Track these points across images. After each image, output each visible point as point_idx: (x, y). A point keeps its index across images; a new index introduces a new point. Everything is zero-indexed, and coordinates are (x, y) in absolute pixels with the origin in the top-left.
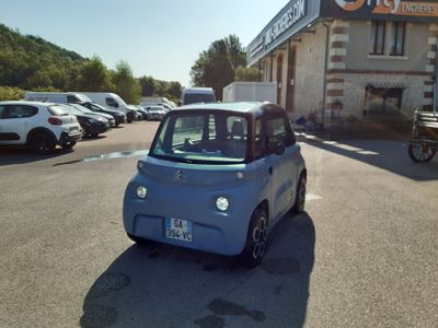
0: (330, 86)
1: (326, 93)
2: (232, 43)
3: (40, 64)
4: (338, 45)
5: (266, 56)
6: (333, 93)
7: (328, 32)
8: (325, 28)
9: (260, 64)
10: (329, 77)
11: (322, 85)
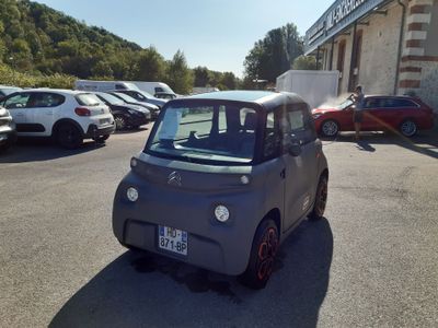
0: (404, 76)
1: (398, 83)
2: (289, 32)
4: (416, 27)
5: (326, 42)
6: (407, 83)
7: (404, 12)
8: (401, 8)
9: (319, 53)
10: (403, 65)
11: (394, 75)
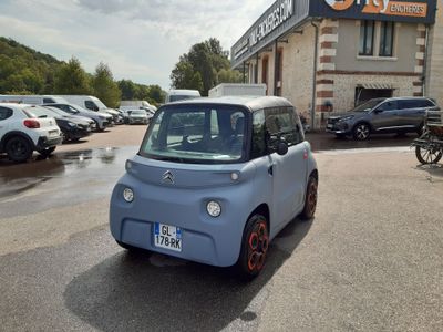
0: (320, 87)
1: (315, 94)
2: (213, 46)
3: (14, 67)
4: (327, 45)
5: (251, 58)
6: (324, 94)
7: (317, 32)
8: (314, 28)
10: (319, 78)
11: (312, 87)
